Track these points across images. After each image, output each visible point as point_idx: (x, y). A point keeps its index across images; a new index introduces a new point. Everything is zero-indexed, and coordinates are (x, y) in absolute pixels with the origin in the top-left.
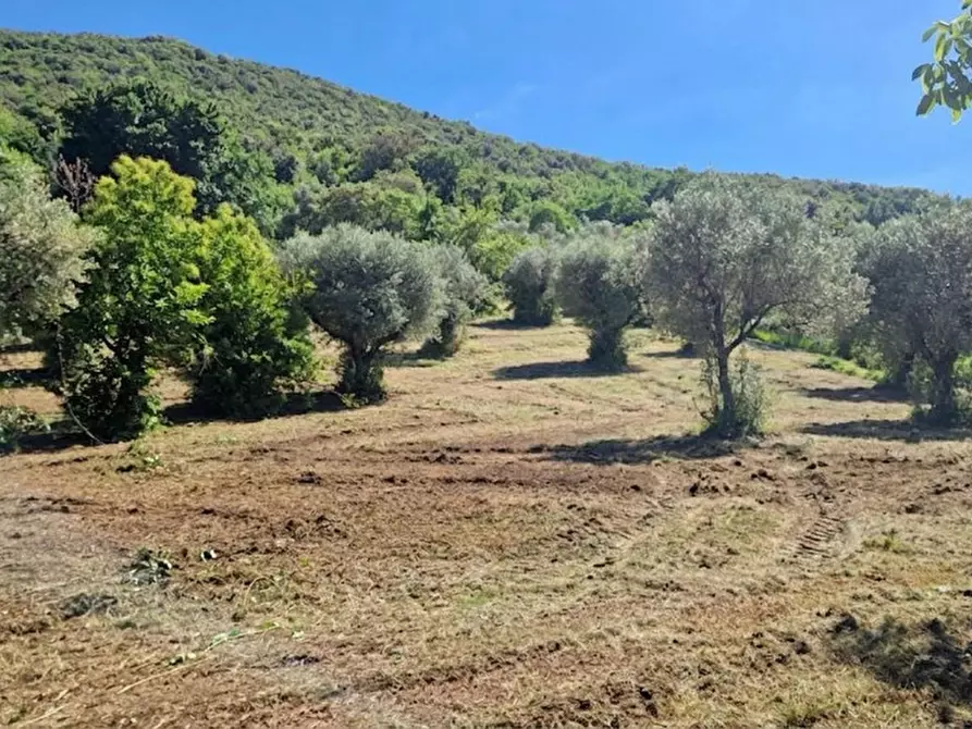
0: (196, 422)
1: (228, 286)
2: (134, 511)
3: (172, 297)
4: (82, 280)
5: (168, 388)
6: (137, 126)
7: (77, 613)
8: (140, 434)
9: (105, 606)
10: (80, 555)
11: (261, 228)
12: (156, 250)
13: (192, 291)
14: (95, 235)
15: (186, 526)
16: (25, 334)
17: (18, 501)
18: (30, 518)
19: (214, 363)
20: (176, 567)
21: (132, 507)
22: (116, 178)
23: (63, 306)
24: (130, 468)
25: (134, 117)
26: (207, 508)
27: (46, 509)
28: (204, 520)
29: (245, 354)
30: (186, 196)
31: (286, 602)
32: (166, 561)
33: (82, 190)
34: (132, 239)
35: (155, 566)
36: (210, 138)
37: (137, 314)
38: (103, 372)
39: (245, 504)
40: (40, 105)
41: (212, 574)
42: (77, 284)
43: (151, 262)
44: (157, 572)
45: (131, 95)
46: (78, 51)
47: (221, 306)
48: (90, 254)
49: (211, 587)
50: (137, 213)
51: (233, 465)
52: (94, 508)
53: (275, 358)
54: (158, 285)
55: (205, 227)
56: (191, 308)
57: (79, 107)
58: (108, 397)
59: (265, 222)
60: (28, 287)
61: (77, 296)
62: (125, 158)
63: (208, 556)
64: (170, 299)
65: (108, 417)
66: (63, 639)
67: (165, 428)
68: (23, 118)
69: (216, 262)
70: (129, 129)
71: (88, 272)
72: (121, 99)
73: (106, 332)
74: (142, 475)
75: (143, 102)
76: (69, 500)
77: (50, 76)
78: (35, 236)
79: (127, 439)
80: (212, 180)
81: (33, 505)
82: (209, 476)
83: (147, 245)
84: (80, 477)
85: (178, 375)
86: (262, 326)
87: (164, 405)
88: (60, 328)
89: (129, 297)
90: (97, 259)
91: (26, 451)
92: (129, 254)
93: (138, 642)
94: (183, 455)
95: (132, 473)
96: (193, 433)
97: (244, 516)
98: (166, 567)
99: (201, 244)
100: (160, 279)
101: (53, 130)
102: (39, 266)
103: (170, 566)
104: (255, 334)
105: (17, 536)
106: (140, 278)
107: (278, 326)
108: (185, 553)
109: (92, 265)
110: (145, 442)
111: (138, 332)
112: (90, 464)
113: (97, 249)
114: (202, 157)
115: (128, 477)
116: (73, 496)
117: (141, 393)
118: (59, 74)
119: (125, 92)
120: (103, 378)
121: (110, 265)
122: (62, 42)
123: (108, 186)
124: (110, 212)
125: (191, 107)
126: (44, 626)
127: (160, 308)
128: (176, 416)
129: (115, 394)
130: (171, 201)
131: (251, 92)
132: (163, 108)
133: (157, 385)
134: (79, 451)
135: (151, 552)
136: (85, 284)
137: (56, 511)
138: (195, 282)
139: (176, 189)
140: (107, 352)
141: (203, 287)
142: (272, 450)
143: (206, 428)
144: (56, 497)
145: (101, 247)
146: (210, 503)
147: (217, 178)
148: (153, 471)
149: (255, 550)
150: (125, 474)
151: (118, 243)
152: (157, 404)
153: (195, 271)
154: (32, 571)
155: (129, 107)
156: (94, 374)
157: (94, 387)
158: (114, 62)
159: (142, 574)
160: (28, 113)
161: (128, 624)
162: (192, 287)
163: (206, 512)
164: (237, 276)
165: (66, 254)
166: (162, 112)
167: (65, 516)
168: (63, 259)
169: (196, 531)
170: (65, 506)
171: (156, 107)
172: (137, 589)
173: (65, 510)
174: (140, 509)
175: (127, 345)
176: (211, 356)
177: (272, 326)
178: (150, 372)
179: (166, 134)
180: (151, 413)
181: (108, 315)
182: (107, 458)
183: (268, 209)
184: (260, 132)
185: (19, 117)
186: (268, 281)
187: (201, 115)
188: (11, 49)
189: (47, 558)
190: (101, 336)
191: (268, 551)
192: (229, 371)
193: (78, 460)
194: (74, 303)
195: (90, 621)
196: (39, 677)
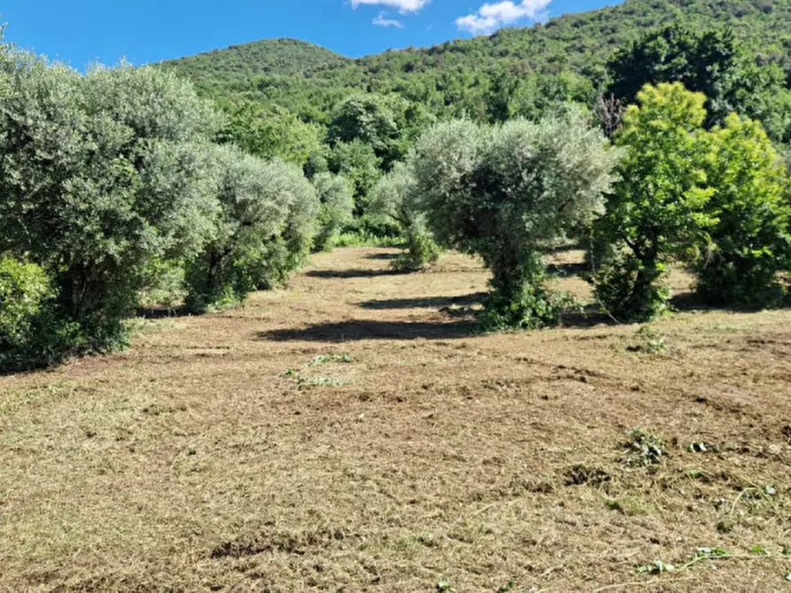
0: (699, 309)
1: (733, 188)
2: (635, 389)
3: (682, 201)
4: (609, 192)
5: (675, 278)
6: (664, 63)
7: (576, 482)
8: (651, 317)
9: (600, 481)
10: (587, 424)
11: (769, 134)
12: (671, 163)
13: (701, 195)
14: (621, 153)
15: (679, 412)
16: (569, 236)
17: (552, 368)
18: (556, 383)
19: (716, 257)
20: (664, 454)
21: (635, 384)
22: (639, 104)
23: (595, 213)
24: (638, 348)
25: (661, 55)
26: (701, 397)
27: (570, 377)
28: (697, 409)
29: (746, 250)
30: (698, 109)
31: (780, 522)
32: (656, 448)
33: (614, 119)
34: (649, 153)
35: (646, 450)
36: (724, 60)
37: (652, 217)
38: (624, 266)
39: (739, 397)
40: (594, 65)
41: (700, 470)
42: (606, 195)
43: (666, 172)
44: (648, 457)
45: (660, 38)
46: (624, 16)
47: (725, 206)
48: (617, 169)
49: (697, 484)
50: (654, 130)
51: (730, 355)
52: (606, 381)
53: (776, 253)
54: (671, 191)
55: (714, 136)
56: (698, 210)
57: (620, 58)
58: (627, 286)
59: (772, 128)
60: (571, 200)
61: (606, 205)
62: (648, 87)
63: (697, 447)
64: (679, 204)
65: (626, 303)
66: (562, 504)
67: (672, 314)
68: (583, 77)
69: (723, 168)
70: (657, 68)
71: (614, 184)
72: (651, 44)
73: (628, 233)
74: (646, 355)
75: (669, 42)
76: (588, 372)
77: (602, 41)
78: (577, 159)
79: (640, 322)
80: (725, 97)
81: (562, 373)
82: (706, 362)
83: (662, 156)
84: (600, 351)
85: (686, 269)
86: (765, 222)
87: (671, 294)
88: (592, 231)
89: (646, 203)
90: (622, 173)
91: (567, 325)
92: (647, 167)
93: (622, 529)
94: (684, 340)
95: (639, 353)
96: (696, 320)
97: (736, 410)
98: (656, 453)
99: (709, 151)
100: (672, 187)
101: (601, 80)
102: (579, 183)
103: (659, 452)
104: (758, 230)
105: (546, 398)
106: (656, 185)
107: (780, 222)
108: (675, 441)
109: (618, 178)
110: (654, 325)
111: (653, 232)
112: (607, 342)
113: (621, 165)
114: (716, 79)
115: (635, 356)
116: (590, 369)
117: (653, 284)
118: (609, 38)
119: (653, 37)
120: (623, 271)
121: (632, 177)
122: (613, 12)
123: (633, 112)
124: (634, 133)
125: (710, 37)
126: (547, 489)
127: (670, 211)
128: (682, 303)
129: (631, 284)
130: (684, 117)
131: (766, 12)
132: (685, 43)
133: (666, 277)
134: (601, 329)
135: (643, 435)
136: (612, 195)
137: (576, 379)
138: (703, 186)
139: (689, 105)
140: (628, 250)
141: (711, 191)
142: (770, 342)
143: (708, 315)
144: (578, 368)
145: (625, 163)
146: (702, 391)
147: (729, 96)
148: (657, 352)
149: (746, 450)
150: (633, 353)
151: (639, 158)
152: (665, 292)
153: (703, 177)
154: (550, 432)
155: (658, 49)
156: (618, 268)
157: (616, 279)
158: (649, 17)
159: (635, 456)
160: (586, 72)
161: (615, 506)
162: (700, 191)
163: (700, 400)
164: (742, 177)
165: (598, 172)
166: (683, 46)
167: (582, 384)
168: (596, 176)
169: (688, 418)
170: (583, 376)
171: (678, 44)
172: (628, 470)
173: (583, 380)
174: (640, 387)
175: (642, 243)
176: (714, 251)
177: (774, 222)
178: (660, 266)
179: (686, 66)
180: (660, 300)
181: (628, 219)
182: (621, 337)
183: (775, 114)
184: (773, 47)
185: (580, 77)
186: (772, 180)
187: (718, 42)
188: (578, 27)
189: (563, 422)
190: (623, 236)
191: (760, 455)
192: (731, 264)
193: (599, 337)
194: (602, 210)
195: (585, 492)
196: (534, 543)
